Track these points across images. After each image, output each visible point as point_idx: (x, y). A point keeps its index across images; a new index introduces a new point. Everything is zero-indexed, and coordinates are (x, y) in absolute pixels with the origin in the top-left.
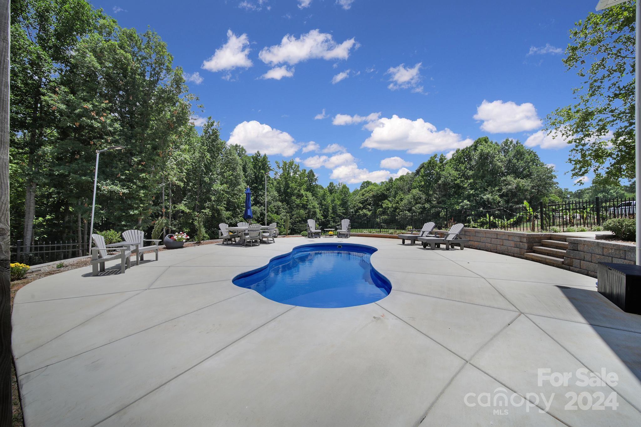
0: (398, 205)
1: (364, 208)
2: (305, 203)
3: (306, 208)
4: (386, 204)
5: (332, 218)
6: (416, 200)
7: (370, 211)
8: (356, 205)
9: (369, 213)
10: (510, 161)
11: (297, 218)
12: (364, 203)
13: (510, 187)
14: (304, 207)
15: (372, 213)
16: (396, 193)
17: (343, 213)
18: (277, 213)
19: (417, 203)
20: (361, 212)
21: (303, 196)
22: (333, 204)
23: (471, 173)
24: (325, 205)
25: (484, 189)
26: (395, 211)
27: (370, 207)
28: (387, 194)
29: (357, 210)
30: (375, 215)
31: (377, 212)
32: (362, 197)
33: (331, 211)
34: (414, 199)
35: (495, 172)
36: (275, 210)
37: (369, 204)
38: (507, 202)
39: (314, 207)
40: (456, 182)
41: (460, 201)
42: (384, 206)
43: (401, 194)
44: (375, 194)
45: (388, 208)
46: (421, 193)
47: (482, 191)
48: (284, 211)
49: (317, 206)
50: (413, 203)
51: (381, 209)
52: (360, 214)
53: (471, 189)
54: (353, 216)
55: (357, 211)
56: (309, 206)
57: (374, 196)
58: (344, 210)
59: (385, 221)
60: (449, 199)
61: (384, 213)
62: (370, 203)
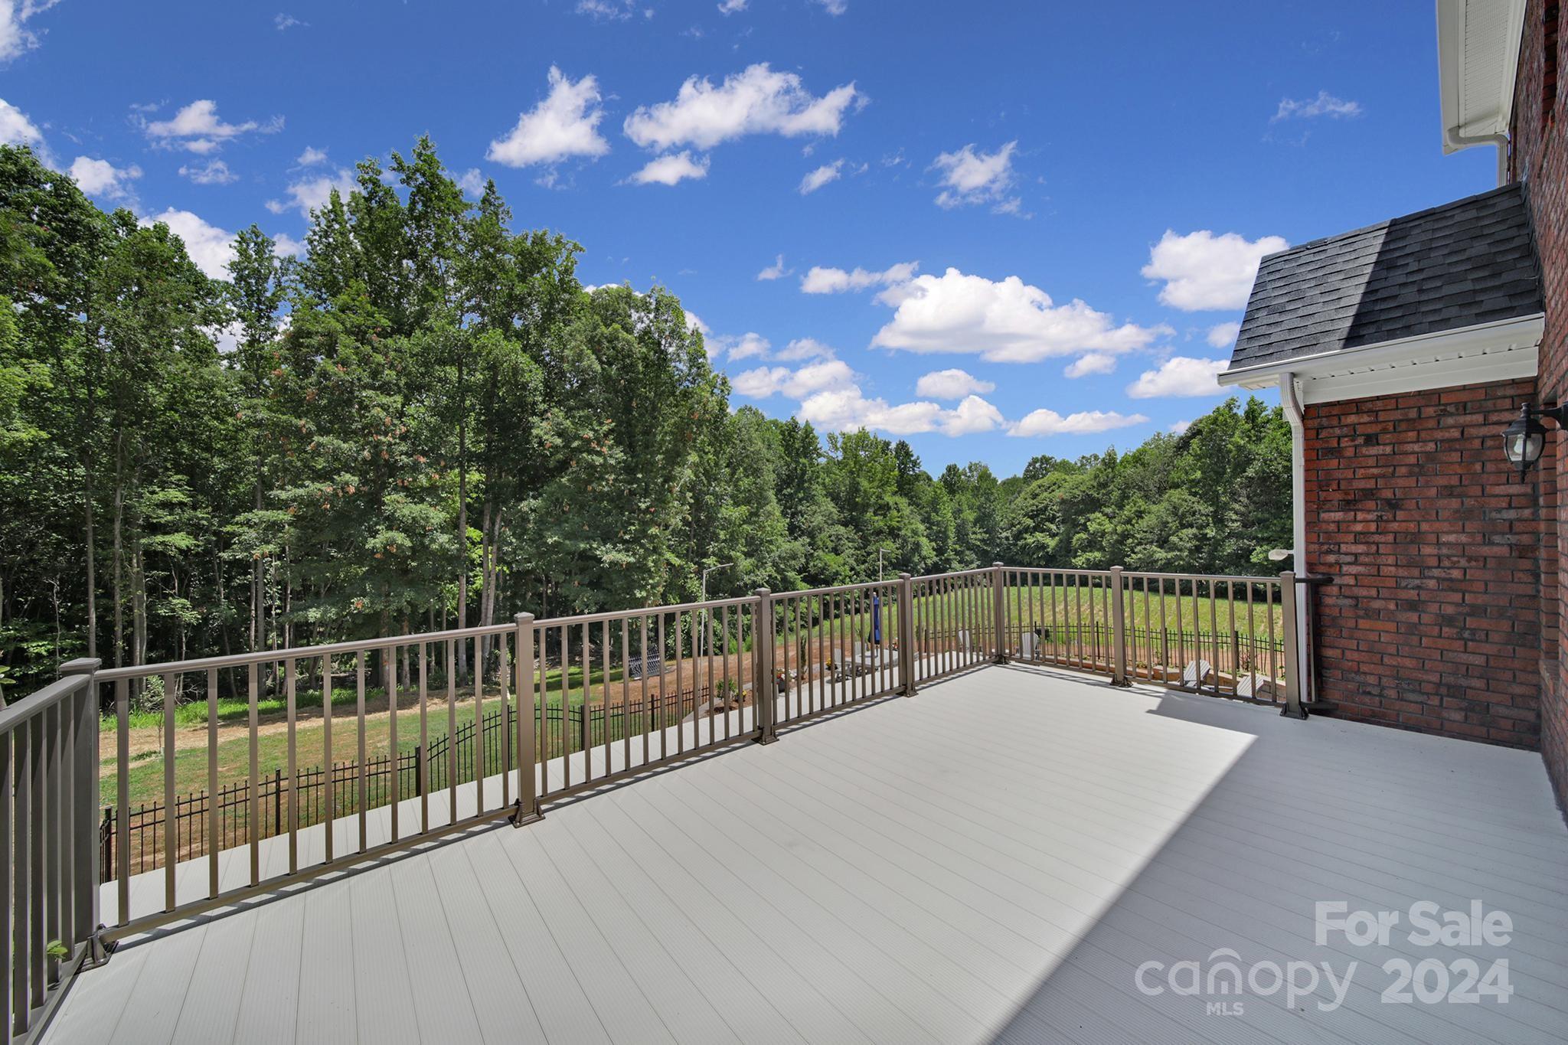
0: (1129, 526)
1: (1038, 528)
2: (894, 524)
3: (898, 536)
4: (1098, 522)
5: (957, 553)
6: (1181, 518)
7: (1053, 536)
8: (1016, 522)
9: (1052, 543)
12: (1037, 515)
14: (893, 533)
15: (1061, 541)
16: (1125, 497)
17: (983, 541)
18: (836, 551)
19: (1183, 526)
20: (1030, 540)
21: (889, 508)
22: (958, 521)
24: (938, 524)
26: (1121, 542)
27: (1053, 527)
28: (1100, 496)
29: (1020, 533)
30: (1067, 549)
31: (1074, 541)
32: (1031, 502)
33: (952, 534)
34: (1175, 514)
36: (830, 545)
37: (1052, 520)
39: (915, 533)
42: (1092, 527)
43: (1137, 501)
44: (1067, 496)
45: (1103, 534)
46: (1196, 499)
48: (850, 544)
49: (921, 527)
50: (1174, 525)
51: (1083, 536)
52: (1027, 544)
54: (1009, 548)
55: (1018, 536)
56: (903, 532)
57: (1064, 502)
58: (986, 533)
61: (1092, 544)
62: (1054, 517)
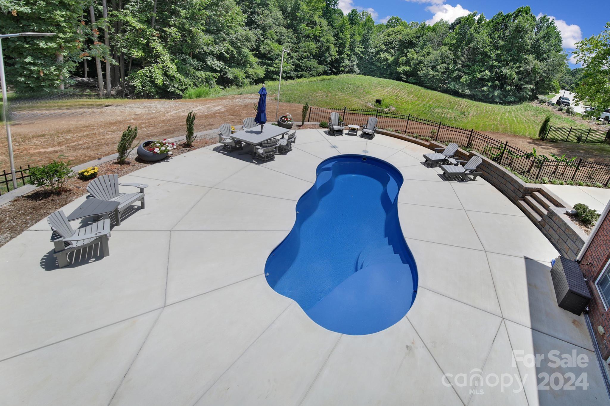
0: (423, 58)
1: (387, 51)
2: (317, 34)
3: (318, 41)
4: (412, 54)
5: (348, 55)
6: (443, 59)
7: (392, 56)
8: (378, 46)
9: (391, 59)
10: (538, 41)
11: (306, 52)
12: (388, 45)
13: (528, 67)
14: (316, 39)
15: (395, 59)
16: (425, 44)
17: (361, 52)
18: (280, 42)
19: (443, 63)
20: (382, 56)
21: (316, 24)
22: (352, 40)
23: (501, 43)
24: (342, 39)
25: (507, 62)
26: (418, 64)
27: (393, 52)
28: (415, 42)
29: (379, 51)
30: (396, 63)
31: (400, 60)
32: (387, 38)
33: (347, 46)
34: (441, 57)
35: (521, 49)
36: (276, 38)
37: (393, 48)
38: (520, 80)
39: (328, 41)
40: (485, 50)
41: (483, 69)
42: (409, 55)
43: (429, 48)
44: (402, 39)
45: (413, 59)
46: (450, 52)
47: (504, 64)
48: (289, 40)
49: (332, 39)
50: (440, 61)
51: (405, 58)
52: (380, 57)
53: (496, 60)
54: (372, 58)
55: (377, 53)
56: (321, 39)
57: (400, 41)
58: (364, 48)
59: (406, 73)
60: (473, 65)
61: (407, 63)
62: (395, 47)
